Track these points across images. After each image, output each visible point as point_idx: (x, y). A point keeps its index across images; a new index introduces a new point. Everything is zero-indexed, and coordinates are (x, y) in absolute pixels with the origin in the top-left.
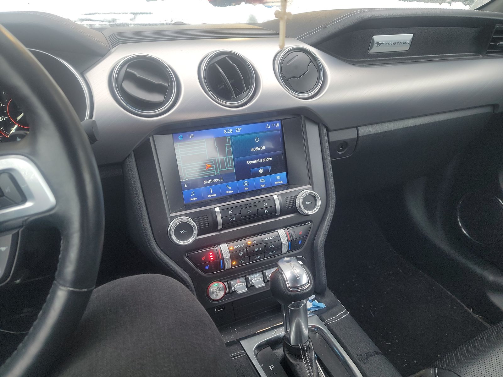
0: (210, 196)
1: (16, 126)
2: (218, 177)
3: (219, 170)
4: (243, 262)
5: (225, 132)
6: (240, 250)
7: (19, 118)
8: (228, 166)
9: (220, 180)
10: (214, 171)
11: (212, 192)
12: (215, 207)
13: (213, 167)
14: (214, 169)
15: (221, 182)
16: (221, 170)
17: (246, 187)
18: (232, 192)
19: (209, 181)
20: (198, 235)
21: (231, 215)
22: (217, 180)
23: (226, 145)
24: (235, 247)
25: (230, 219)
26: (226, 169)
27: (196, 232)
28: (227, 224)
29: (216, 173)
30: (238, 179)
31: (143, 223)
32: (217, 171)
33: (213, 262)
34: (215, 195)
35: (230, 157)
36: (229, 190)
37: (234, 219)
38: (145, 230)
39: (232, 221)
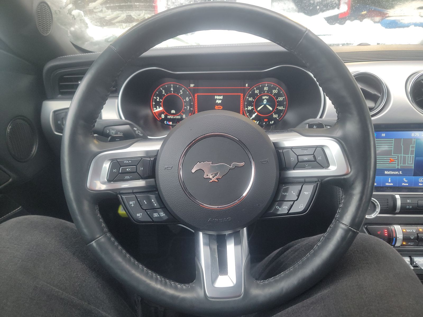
0: (388, 184)
1: (256, 114)
2: (398, 170)
3: (400, 165)
4: (412, 244)
5: (413, 135)
6: (412, 233)
7: (259, 109)
8: (409, 163)
9: (399, 173)
10: (396, 165)
11: (390, 181)
12: (395, 194)
13: (396, 162)
14: (395, 164)
15: (400, 175)
16: (402, 165)
17: (421, 183)
18: (407, 184)
19: (390, 172)
20: (380, 213)
21: (409, 204)
22: (397, 173)
23: (411, 145)
24: (408, 231)
25: (408, 207)
26: (407, 165)
27: (378, 210)
28: (404, 210)
29: (397, 167)
30: (415, 175)
31: (339, 194)
32: (398, 165)
33: (386, 238)
34: (392, 184)
35: (412, 156)
36: (405, 183)
37: (411, 207)
38: (339, 200)
39: (409, 209)
